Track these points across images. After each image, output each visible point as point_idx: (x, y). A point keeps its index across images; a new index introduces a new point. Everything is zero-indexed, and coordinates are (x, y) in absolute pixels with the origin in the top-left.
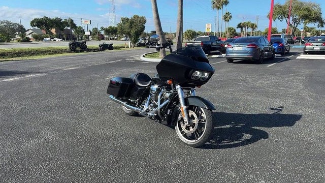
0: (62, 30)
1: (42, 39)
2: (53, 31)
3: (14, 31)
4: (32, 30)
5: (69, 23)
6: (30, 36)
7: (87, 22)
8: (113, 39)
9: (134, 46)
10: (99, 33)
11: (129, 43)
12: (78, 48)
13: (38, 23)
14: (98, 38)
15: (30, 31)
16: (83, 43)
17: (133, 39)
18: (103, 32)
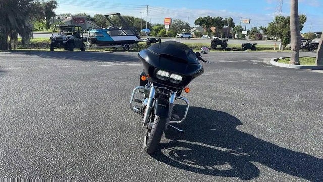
0: (220, 28)
1: (201, 36)
2: (213, 29)
3: (181, 28)
4: (196, 28)
5: (228, 22)
6: (193, 34)
7: (246, 21)
8: (272, 39)
9: (284, 49)
10: (257, 32)
11: (279, 44)
12: (218, 46)
13: (202, 22)
14: (255, 38)
15: (195, 29)
16: (224, 41)
17: (284, 40)
18: (262, 32)
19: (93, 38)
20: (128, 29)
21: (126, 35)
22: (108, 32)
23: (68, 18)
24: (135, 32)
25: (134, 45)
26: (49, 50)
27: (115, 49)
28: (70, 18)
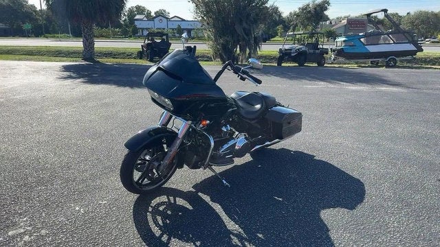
19: (339, 48)
20: (399, 32)
21: (394, 43)
22: (362, 40)
23: (343, 21)
24: (413, 37)
25: (409, 58)
26: (276, 65)
27: (376, 65)
28: (345, 22)
